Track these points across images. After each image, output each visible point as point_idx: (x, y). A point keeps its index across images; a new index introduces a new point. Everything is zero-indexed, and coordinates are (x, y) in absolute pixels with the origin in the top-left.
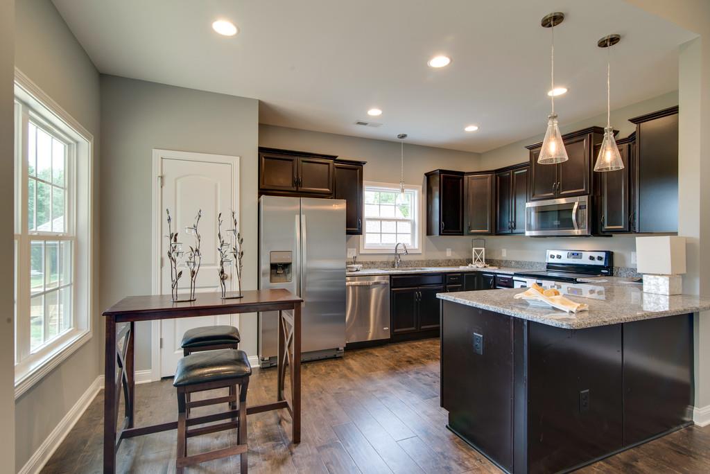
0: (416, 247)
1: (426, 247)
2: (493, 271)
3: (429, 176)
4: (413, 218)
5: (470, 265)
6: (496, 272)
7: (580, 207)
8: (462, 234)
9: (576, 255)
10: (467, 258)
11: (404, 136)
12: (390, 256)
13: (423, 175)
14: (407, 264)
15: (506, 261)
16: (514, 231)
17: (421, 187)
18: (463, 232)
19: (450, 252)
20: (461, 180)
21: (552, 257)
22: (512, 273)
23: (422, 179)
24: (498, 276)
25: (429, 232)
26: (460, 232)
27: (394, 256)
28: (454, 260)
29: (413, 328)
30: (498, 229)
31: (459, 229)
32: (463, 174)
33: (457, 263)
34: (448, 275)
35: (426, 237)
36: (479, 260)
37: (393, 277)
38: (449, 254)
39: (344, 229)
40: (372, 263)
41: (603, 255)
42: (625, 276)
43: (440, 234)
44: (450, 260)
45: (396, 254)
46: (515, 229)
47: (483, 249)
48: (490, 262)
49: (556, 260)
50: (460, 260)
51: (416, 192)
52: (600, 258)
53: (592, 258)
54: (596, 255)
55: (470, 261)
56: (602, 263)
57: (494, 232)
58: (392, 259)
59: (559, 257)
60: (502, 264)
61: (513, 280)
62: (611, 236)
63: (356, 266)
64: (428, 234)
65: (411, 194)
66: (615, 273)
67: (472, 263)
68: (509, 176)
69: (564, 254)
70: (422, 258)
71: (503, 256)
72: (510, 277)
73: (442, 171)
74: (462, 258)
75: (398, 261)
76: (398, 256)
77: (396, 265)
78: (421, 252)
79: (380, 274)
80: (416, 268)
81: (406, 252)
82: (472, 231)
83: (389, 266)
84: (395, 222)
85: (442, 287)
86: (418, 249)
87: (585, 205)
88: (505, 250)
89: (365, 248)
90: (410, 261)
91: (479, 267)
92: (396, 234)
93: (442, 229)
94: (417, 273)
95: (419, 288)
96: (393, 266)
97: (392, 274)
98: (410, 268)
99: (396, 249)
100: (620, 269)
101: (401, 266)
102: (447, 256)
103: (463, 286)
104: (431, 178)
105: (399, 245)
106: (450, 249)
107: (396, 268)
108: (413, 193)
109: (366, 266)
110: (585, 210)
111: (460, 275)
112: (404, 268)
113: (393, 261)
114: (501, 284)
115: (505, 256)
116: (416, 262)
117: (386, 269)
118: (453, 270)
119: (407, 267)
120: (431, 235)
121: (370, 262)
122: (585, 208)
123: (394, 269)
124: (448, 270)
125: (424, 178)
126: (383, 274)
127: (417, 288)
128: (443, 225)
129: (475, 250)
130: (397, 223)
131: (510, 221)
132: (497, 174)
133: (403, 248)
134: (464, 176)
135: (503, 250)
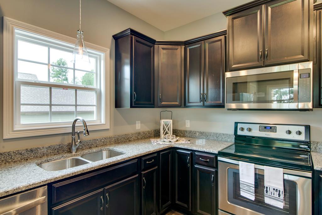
0: (103, 121)
1: (114, 121)
2: (189, 149)
4: (99, 87)
5: (161, 139)
7: (301, 76)
8: (152, 106)
9: (268, 127)
10: (154, 129)
12: (66, 137)
13: (111, 37)
14: (91, 144)
15: (190, 132)
16: (206, 104)
17: (109, 50)
18: (154, 104)
19: (140, 125)
20: (152, 48)
21: (242, 129)
23: (110, 41)
24: (196, 153)
25: (118, 104)
26: (151, 104)
27: (70, 136)
28: (144, 133)
30: (187, 101)
31: (150, 101)
32: (153, 42)
33: (146, 136)
35: (115, 109)
36: (167, 133)
38: (139, 127)
41: (302, 129)
44: (139, 133)
45: (73, 133)
46: (207, 101)
47: (171, 120)
49: (246, 133)
51: (103, 55)
54: (293, 129)
57: (183, 104)
58: (68, 140)
60: (187, 134)
61: (217, 161)
64: (116, 107)
65: (96, 58)
67: (161, 136)
68: (201, 47)
69: (255, 128)
70: (110, 134)
71: (187, 126)
72: (213, 156)
73: (133, 32)
74: (150, 130)
75: (77, 143)
76: (76, 135)
77: (74, 148)
78: (109, 128)
79: (24, 189)
80: (102, 148)
81: (87, 131)
82: (163, 103)
83: (63, 151)
84: (74, 91)
85: (137, 175)
86: (105, 124)
87: (309, 74)
88: (189, 121)
89: (15, 129)
90: (95, 140)
91: (171, 141)
92: (76, 105)
93: (133, 100)
94: (102, 167)
95: (106, 188)
96: (70, 151)
97: (52, 181)
98: (94, 150)
99: (74, 127)
100: (318, 144)
101: (82, 149)
102: (137, 128)
103: (159, 167)
104: (120, 40)
105: (78, 121)
106: (140, 122)
107: (74, 153)
108: (98, 57)
109: (18, 157)
110: (308, 79)
111: (156, 155)
112: (86, 151)
113: (69, 144)
114: (200, 163)
115: (189, 126)
116: (102, 140)
117: (56, 157)
118: (149, 151)
119: (90, 148)
120: (120, 107)
121: (27, 150)
122: (309, 77)
123: (69, 155)
124: (143, 152)
125: (112, 41)
126: (27, 188)
127: (102, 190)
128: (135, 95)
129: (164, 122)
130: (77, 91)
131: (202, 92)
132: (186, 46)
133: (82, 125)
134: (154, 44)
135: (186, 121)
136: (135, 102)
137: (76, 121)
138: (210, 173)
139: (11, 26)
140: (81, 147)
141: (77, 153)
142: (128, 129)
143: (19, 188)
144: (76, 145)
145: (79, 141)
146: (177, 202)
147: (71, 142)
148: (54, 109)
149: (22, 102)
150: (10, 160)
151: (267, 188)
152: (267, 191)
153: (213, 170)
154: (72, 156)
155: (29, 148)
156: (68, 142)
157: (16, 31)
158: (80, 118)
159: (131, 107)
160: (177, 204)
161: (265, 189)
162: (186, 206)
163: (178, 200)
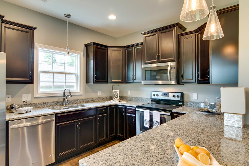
0: (79, 91)
1: (85, 91)
2: (124, 105)
3: (87, 46)
4: (77, 73)
5: (111, 101)
6: (126, 105)
7: (171, 68)
8: (106, 82)
9: (166, 94)
10: (110, 96)
11: (68, 16)
12: (60, 98)
13: (84, 45)
14: (73, 102)
15: (130, 97)
16: (135, 81)
17: (82, 52)
19: (100, 93)
20: (106, 51)
21: (154, 95)
22: (135, 106)
24: (127, 107)
25: (87, 81)
26: (106, 81)
27: (62, 98)
28: (103, 98)
29: (75, 149)
30: (126, 80)
31: (105, 80)
32: (107, 47)
33: (104, 100)
34: (98, 109)
35: (86, 84)
36: (116, 98)
37: (58, 115)
38: (99, 94)
39: (4, 79)
40: (45, 103)
41: (179, 95)
42: (190, 106)
43: (94, 83)
44: (100, 98)
45: (64, 96)
46: (135, 80)
47: (118, 91)
48: (121, 98)
49: (156, 97)
50: (106, 98)
51: (79, 56)
52: (178, 96)
53: (174, 96)
54: (176, 95)
55: (111, 98)
56: (179, 99)
57: (124, 81)
59: (157, 95)
60: (128, 99)
61: (136, 111)
62: (183, 84)
63: (27, 108)
64: (86, 83)
65: (76, 57)
66: (185, 105)
67: (112, 99)
68: (132, 50)
69: (160, 94)
70: (83, 97)
71: (128, 94)
72: (134, 108)
73: (95, 44)
74: (107, 96)
75: (66, 101)
76: (65, 97)
77: (64, 103)
78: (82, 94)
79: (47, 114)
80: (79, 104)
81: (71, 95)
82: (112, 81)
83: (59, 104)
84: (64, 75)
85: (95, 117)
86: (80, 92)
87: (174, 67)
88: (129, 91)
89: (39, 93)
90: (75, 100)
91: (116, 101)
92: (65, 82)
93: (95, 79)
94: (77, 110)
95: (79, 120)
96: (62, 105)
97: (57, 113)
98: (74, 105)
99: (64, 93)
100: (187, 102)
101: (68, 104)
102: (98, 95)
103: (107, 115)
104: (88, 47)
105: (66, 90)
106: (100, 91)
107: (64, 105)
108: (77, 56)
109: (40, 106)
110: (174, 70)
111: (106, 108)
112: (70, 105)
113: (62, 101)
114: (129, 112)
115: (129, 94)
116: (79, 100)
117: (56, 107)
118: (102, 105)
119: (72, 104)
120: (88, 83)
121: (43, 103)
122: (174, 69)
123: (62, 106)
124: (98, 106)
125: (84, 47)
126: (48, 114)
127: (77, 120)
128: (95, 77)
129: (114, 91)
130: (66, 75)
131: (133, 75)
132: (126, 49)
133: (69, 92)
134: (108, 48)
135: (128, 91)
136: (95, 80)
137: (65, 90)
138: (133, 117)
139: (37, 47)
140: (67, 103)
141: (66, 106)
142: (93, 95)
143: (45, 114)
144: (65, 102)
145: (67, 100)
146: (118, 134)
147: (63, 100)
148: (55, 84)
149: (41, 81)
150: (37, 107)
151: (154, 121)
152: (154, 123)
153: (134, 115)
154: (63, 107)
155: (44, 102)
156: (61, 100)
157: (39, 48)
158: (68, 88)
159: (93, 83)
160: (118, 135)
161: (153, 122)
162: (122, 136)
163: (119, 134)
